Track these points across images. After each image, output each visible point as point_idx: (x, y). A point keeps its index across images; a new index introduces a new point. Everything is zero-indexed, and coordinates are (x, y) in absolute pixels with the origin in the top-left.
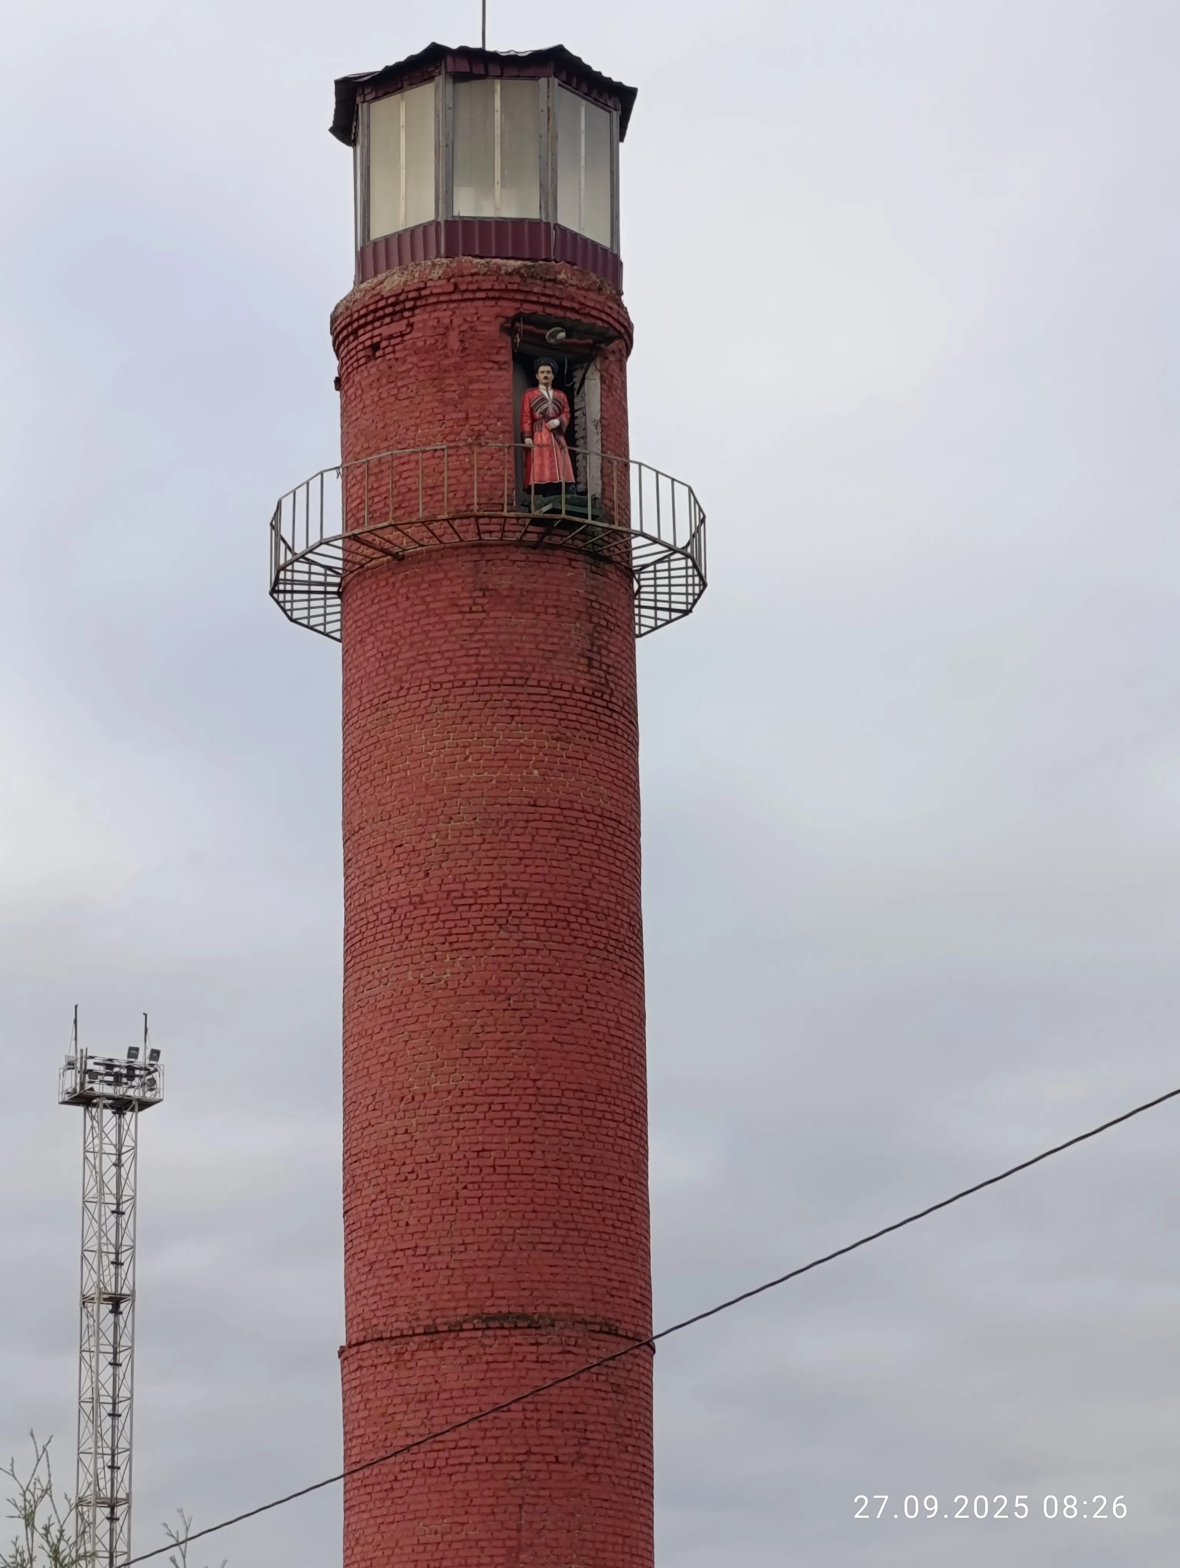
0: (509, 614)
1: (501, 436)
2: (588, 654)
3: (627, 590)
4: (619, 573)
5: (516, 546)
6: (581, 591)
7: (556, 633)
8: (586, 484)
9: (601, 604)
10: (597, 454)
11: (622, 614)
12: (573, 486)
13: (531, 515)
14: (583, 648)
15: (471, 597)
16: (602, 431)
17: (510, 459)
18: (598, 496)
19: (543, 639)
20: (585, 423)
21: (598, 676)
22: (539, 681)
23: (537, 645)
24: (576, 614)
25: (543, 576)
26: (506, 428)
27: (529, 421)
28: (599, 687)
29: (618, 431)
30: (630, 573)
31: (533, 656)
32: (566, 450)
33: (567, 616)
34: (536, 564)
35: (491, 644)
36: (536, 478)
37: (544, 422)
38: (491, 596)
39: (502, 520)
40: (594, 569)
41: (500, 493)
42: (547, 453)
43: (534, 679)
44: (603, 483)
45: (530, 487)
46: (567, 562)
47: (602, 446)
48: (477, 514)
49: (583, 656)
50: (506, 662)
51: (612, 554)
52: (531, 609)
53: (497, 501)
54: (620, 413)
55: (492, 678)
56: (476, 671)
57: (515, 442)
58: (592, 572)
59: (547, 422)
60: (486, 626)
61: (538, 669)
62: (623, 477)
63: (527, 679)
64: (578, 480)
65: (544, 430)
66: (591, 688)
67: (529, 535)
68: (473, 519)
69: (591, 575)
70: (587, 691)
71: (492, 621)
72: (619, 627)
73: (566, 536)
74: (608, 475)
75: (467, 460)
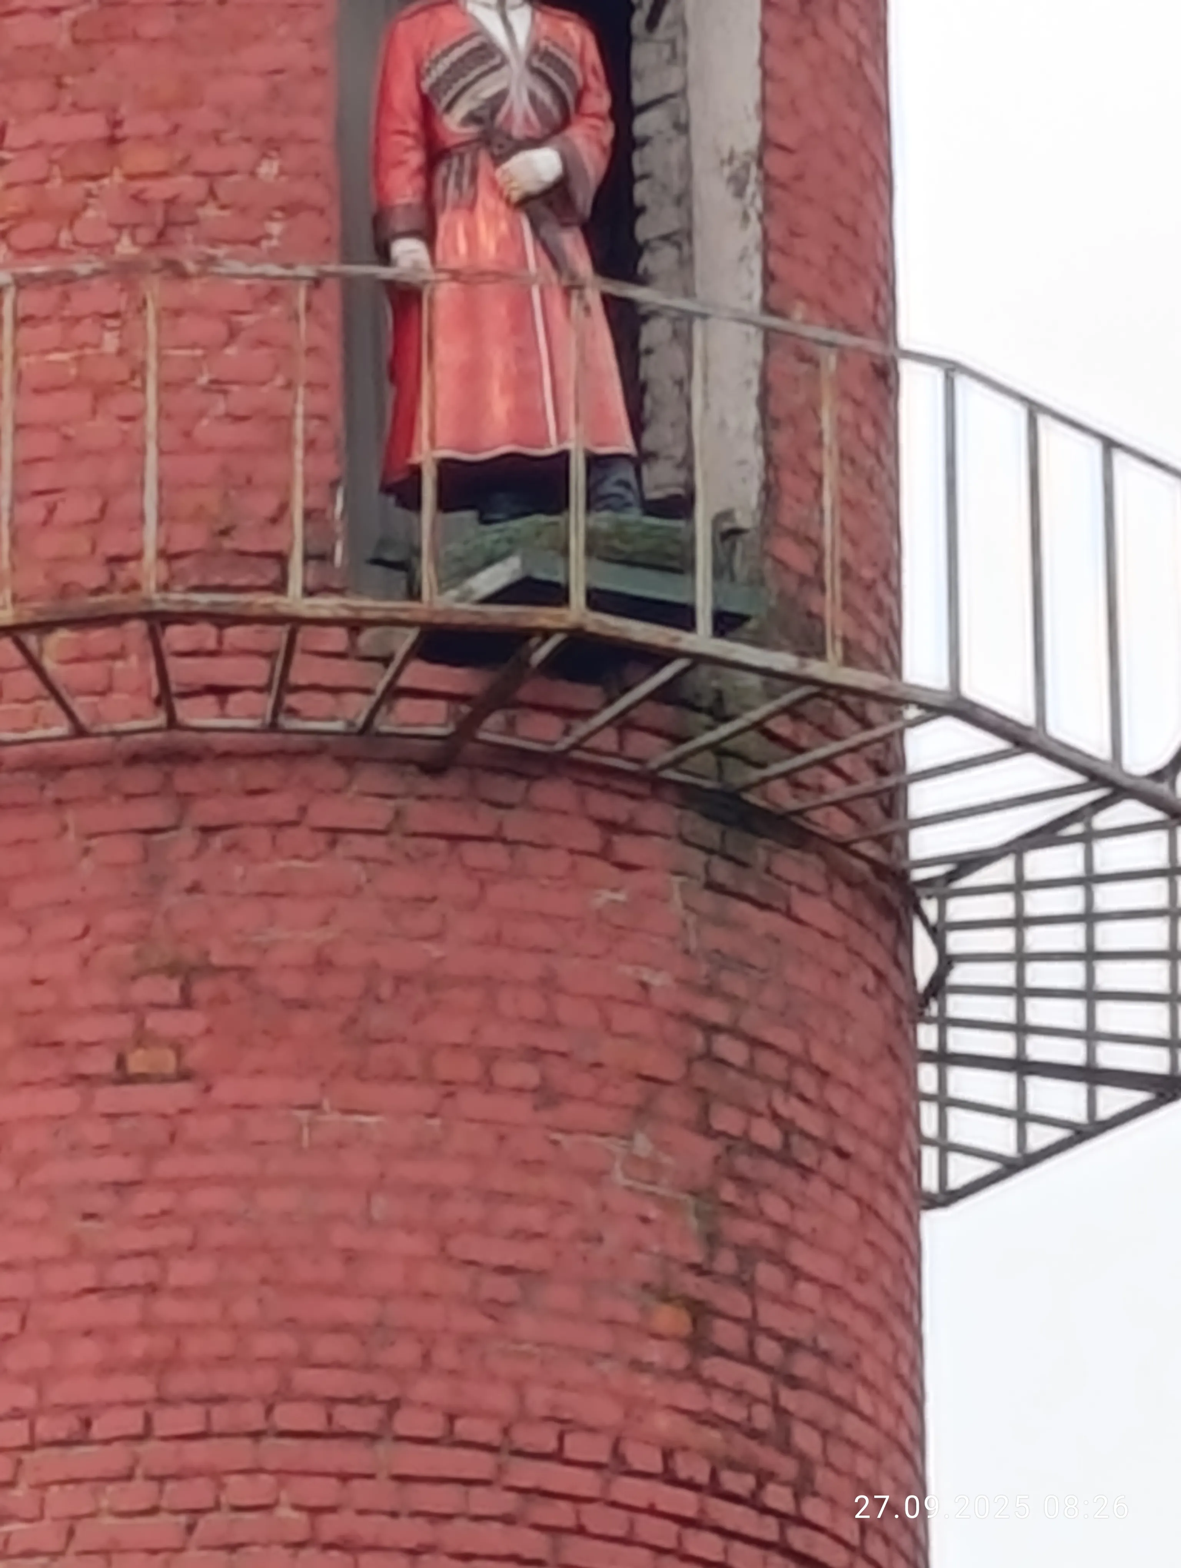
0: (308, 1091)
1: (275, 228)
2: (691, 1284)
3: (879, 975)
4: (842, 893)
5: (347, 761)
6: (658, 980)
7: (534, 1184)
8: (687, 463)
9: (755, 1043)
10: (744, 321)
11: (859, 1093)
12: (627, 473)
13: (419, 610)
14: (667, 1258)
15: (124, 1009)
16: (769, 206)
17: (321, 338)
18: (744, 520)
19: (473, 1211)
20: (687, 167)
21: (739, 1393)
22: (451, 1418)
23: (445, 1236)
24: (632, 1093)
25: (472, 906)
26: (300, 190)
27: (416, 158)
28: (742, 1446)
29: (845, 209)
30: (895, 897)
31: (427, 1296)
32: (594, 298)
33: (592, 1099)
34: (441, 845)
35: (219, 1234)
36: (444, 435)
37: (484, 159)
38: (223, 999)
39: (278, 635)
40: (723, 872)
41: (268, 505)
42: (502, 310)
43: (426, 1406)
44: (769, 461)
45: (416, 471)
46: (592, 839)
47: (769, 277)
48: (160, 602)
49: (666, 1298)
50: (291, 1323)
51: (809, 800)
52: (413, 1066)
53: (253, 545)
54: (854, 119)
55: (221, 1399)
56: (143, 1366)
57: (347, 258)
58: (712, 886)
59: (498, 160)
60: (198, 1148)
61: (445, 1356)
62: (868, 431)
63: (394, 1405)
64: (649, 440)
65: (486, 200)
66: (708, 1455)
67: (405, 707)
68: (137, 628)
69: (707, 901)
70: (684, 1468)
71: (222, 1124)
72: (842, 1154)
73: (588, 714)
74: (793, 420)
75: (111, 342)
